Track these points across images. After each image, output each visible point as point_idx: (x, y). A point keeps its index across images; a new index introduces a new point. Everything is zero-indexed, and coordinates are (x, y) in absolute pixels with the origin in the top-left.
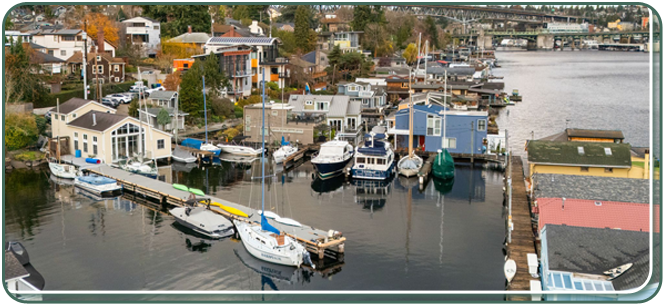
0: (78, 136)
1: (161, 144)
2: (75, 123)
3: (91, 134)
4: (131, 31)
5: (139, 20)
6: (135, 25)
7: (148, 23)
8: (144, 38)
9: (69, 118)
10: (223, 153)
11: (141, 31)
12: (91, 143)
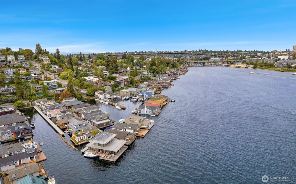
0: (99, 95)
1: (109, 96)
2: (98, 94)
3: (101, 95)
4: (104, 74)
5: (106, 71)
6: (105, 72)
7: (107, 72)
8: (106, 75)
9: (98, 93)
10: (117, 97)
11: (106, 74)
12: (101, 96)
